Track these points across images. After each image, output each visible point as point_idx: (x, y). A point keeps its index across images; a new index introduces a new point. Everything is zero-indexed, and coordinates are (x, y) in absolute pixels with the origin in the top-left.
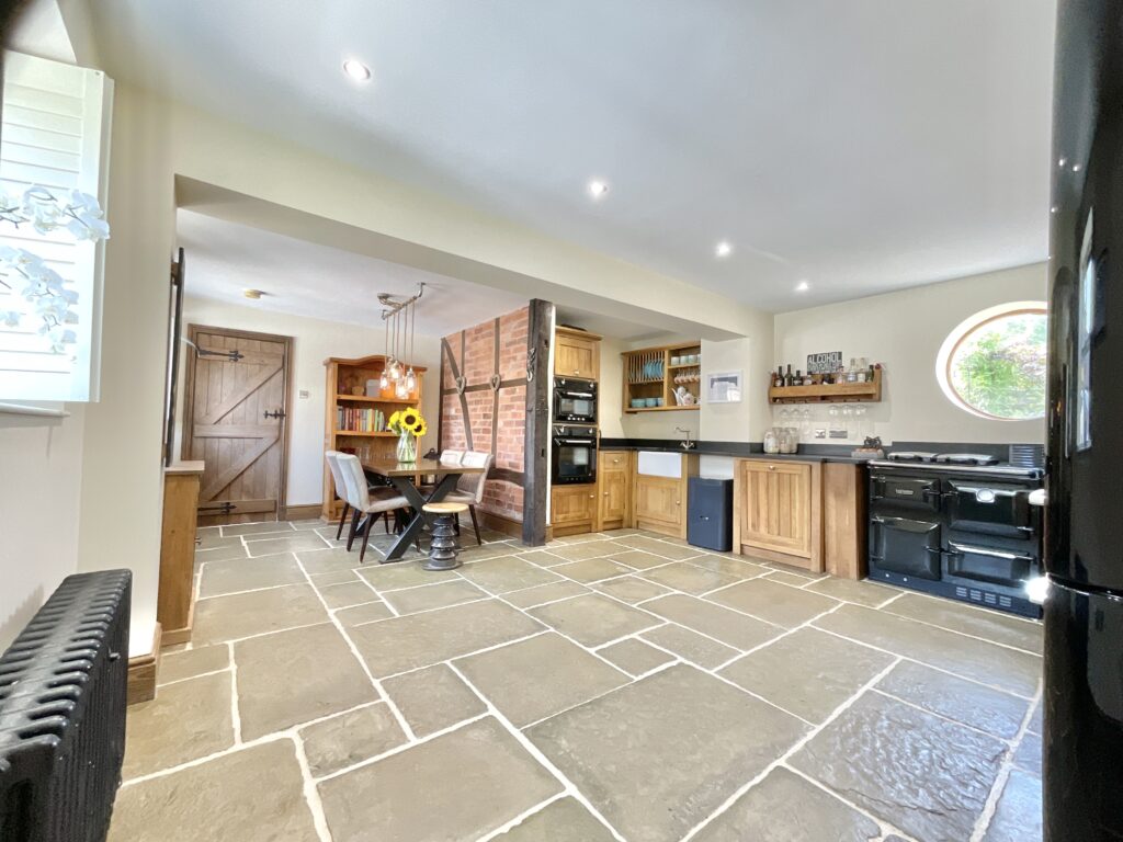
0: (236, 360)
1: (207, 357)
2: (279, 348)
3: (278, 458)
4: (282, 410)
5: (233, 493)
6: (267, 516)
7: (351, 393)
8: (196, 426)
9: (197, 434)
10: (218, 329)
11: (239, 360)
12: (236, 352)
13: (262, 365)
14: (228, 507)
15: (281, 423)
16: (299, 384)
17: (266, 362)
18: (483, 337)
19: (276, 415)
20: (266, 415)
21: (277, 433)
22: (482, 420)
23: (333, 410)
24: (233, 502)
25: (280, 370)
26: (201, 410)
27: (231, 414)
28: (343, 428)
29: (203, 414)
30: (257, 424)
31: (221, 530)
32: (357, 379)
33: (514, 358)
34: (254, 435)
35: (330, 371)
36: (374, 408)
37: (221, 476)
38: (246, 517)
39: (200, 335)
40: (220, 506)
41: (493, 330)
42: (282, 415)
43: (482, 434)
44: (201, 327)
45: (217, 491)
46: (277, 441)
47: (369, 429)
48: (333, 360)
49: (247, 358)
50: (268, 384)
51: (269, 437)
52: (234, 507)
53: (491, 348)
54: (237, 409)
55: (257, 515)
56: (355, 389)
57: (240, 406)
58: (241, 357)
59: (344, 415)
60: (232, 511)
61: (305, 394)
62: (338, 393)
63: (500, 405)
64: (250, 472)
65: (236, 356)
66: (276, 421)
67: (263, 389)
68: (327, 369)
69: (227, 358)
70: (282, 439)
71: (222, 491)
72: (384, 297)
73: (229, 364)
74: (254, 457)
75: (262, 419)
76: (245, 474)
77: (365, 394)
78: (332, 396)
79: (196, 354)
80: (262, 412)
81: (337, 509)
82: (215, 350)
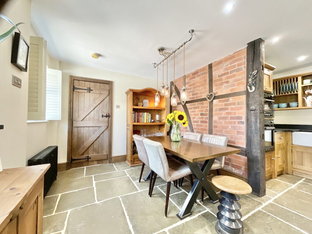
0: (90, 92)
1: (78, 90)
2: (107, 86)
3: (108, 135)
4: (109, 114)
5: (90, 152)
6: (104, 161)
7: (137, 105)
8: (74, 122)
9: (74, 125)
10: (82, 78)
11: (91, 92)
12: (90, 88)
13: (100, 94)
14: (88, 158)
15: (109, 119)
16: (116, 102)
17: (102, 93)
18: (198, 76)
19: (106, 116)
20: (103, 116)
21: (107, 125)
22: (200, 116)
23: (131, 113)
24: (90, 155)
25: (108, 95)
26: (75, 115)
27: (88, 116)
28: (135, 122)
29: (77, 116)
30: (99, 120)
31: (85, 169)
32: (139, 99)
33: (227, 82)
34: (98, 125)
35: (129, 96)
36: (147, 112)
37: (85, 144)
38: (95, 162)
39: (75, 81)
40: (85, 158)
41: (207, 71)
42: (109, 116)
43: (200, 124)
44: (75, 77)
45: (83, 151)
46: (107, 128)
47: (145, 122)
48: (131, 90)
49: (94, 91)
50: (103, 103)
51: (104, 126)
52: (90, 158)
53: (205, 81)
54: (90, 114)
55: (100, 161)
56: (139, 104)
57: (92, 113)
58: (92, 90)
59: (135, 116)
60: (90, 160)
61: (118, 107)
62: (133, 105)
63: (214, 109)
64: (97, 142)
65: (90, 90)
66: (106, 119)
67: (101, 105)
68: (127, 95)
69: (86, 91)
70: (109, 127)
71: (86, 151)
72: (161, 50)
73: (87, 93)
74: (98, 135)
75: (101, 118)
76: (94, 143)
77: (143, 106)
78: (131, 107)
79: (73, 89)
80: (101, 115)
81: (134, 159)
82: (80, 87)
